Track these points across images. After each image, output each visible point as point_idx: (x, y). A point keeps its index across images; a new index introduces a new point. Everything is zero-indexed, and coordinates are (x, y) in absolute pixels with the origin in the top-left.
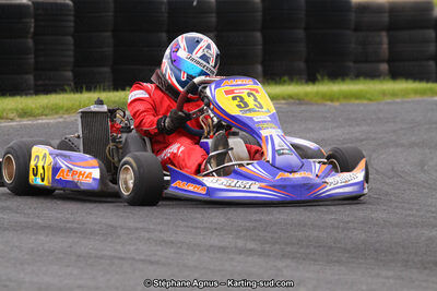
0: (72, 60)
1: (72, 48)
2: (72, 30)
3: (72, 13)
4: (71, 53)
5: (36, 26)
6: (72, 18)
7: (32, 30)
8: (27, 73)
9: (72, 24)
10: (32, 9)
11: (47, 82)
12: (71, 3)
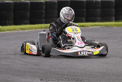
0: (57, 15)
1: (57, 12)
2: (57, 8)
3: (57, 4)
4: (57, 14)
5: (45, 7)
6: (57, 5)
7: (44, 8)
8: (43, 19)
9: (57, 7)
10: (45, 3)
11: (50, 21)
12: (57, 1)
